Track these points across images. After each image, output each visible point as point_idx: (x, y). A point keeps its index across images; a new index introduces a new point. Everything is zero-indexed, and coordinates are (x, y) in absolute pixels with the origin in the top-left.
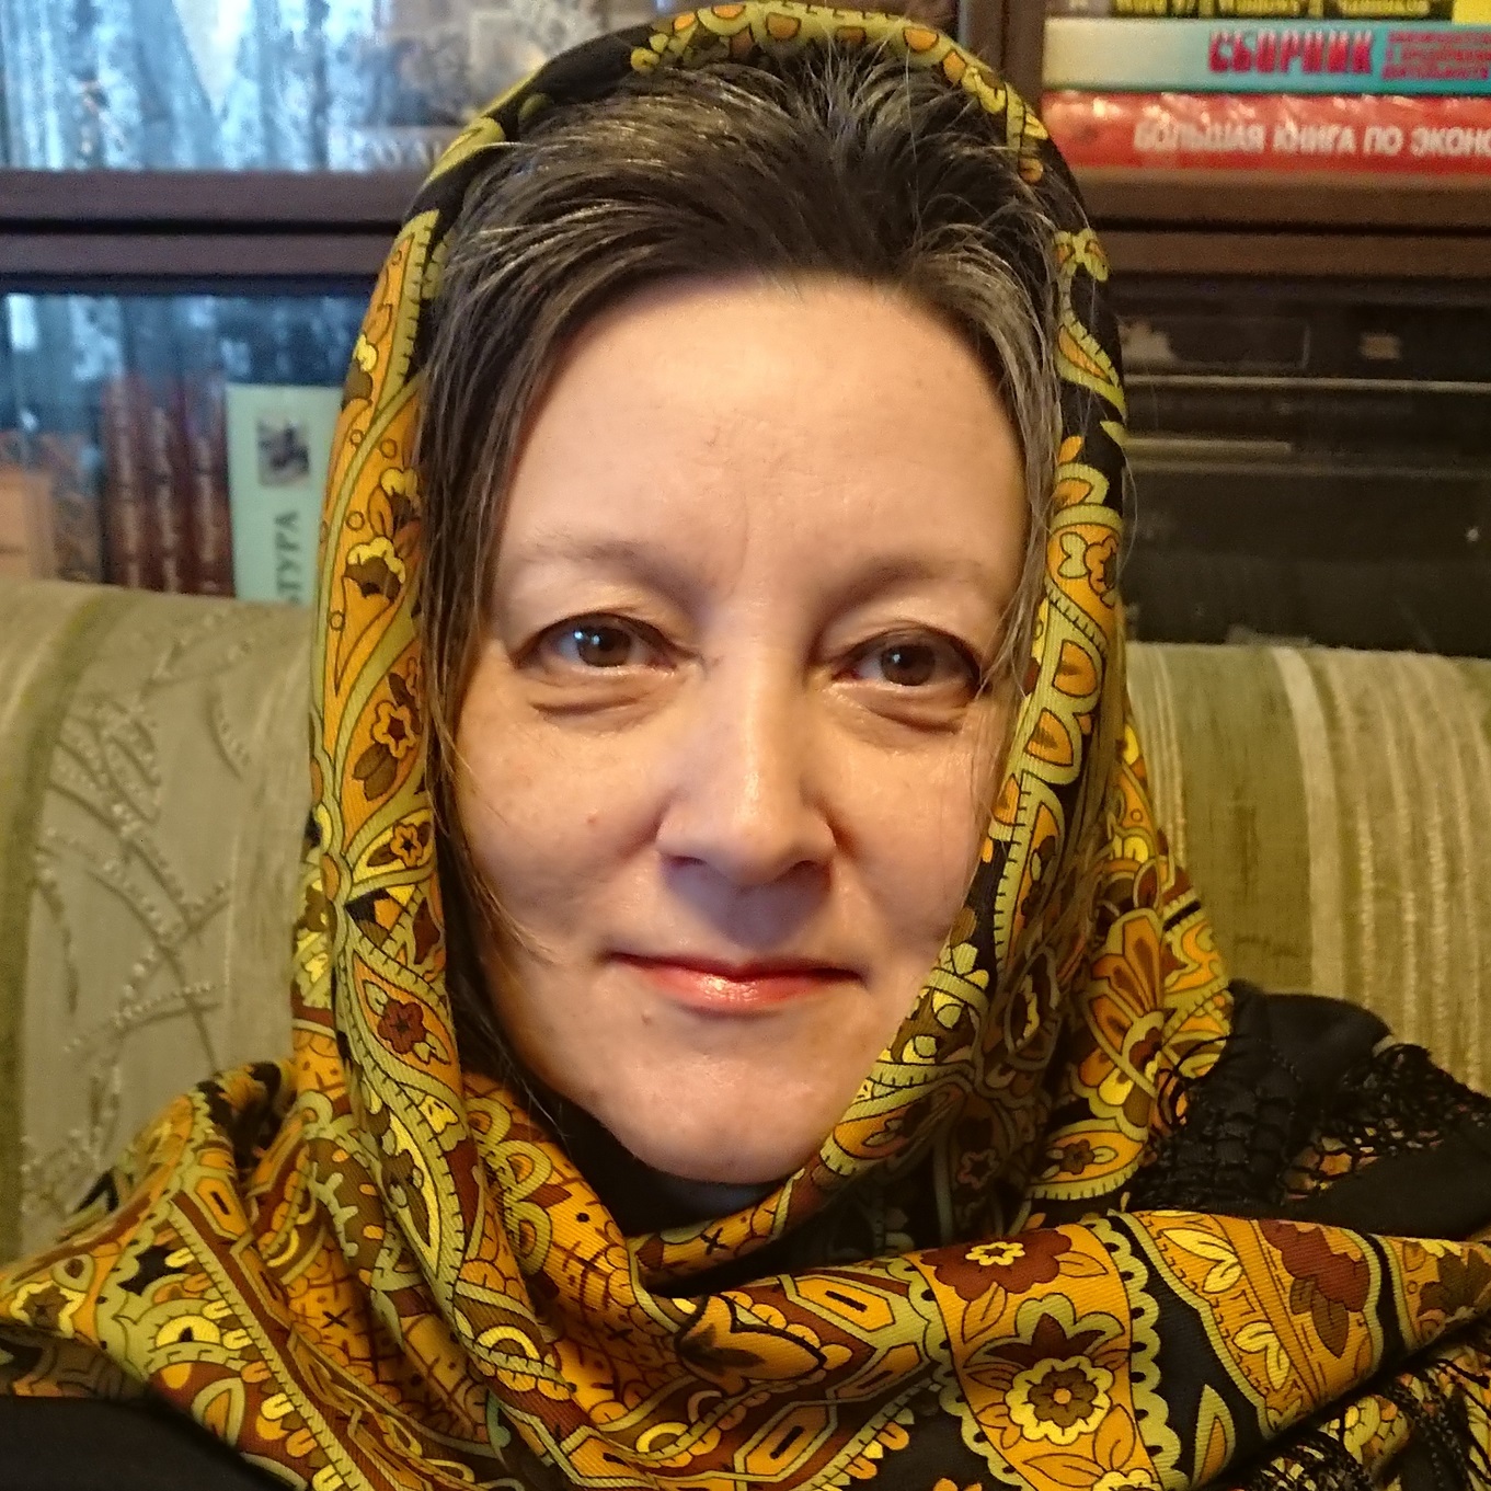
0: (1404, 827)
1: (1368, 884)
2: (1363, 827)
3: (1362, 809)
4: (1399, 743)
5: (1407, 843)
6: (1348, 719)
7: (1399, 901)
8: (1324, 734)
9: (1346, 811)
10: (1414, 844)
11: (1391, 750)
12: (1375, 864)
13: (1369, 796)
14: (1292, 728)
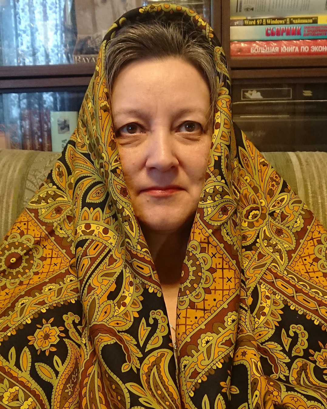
0: (317, 183)
1: (310, 195)
2: (309, 184)
3: (308, 180)
4: (315, 167)
5: (318, 186)
6: (304, 163)
7: (317, 198)
8: (299, 166)
9: (305, 181)
10: (320, 186)
11: (314, 168)
12: (312, 191)
13: (310, 178)
14: (292, 165)
